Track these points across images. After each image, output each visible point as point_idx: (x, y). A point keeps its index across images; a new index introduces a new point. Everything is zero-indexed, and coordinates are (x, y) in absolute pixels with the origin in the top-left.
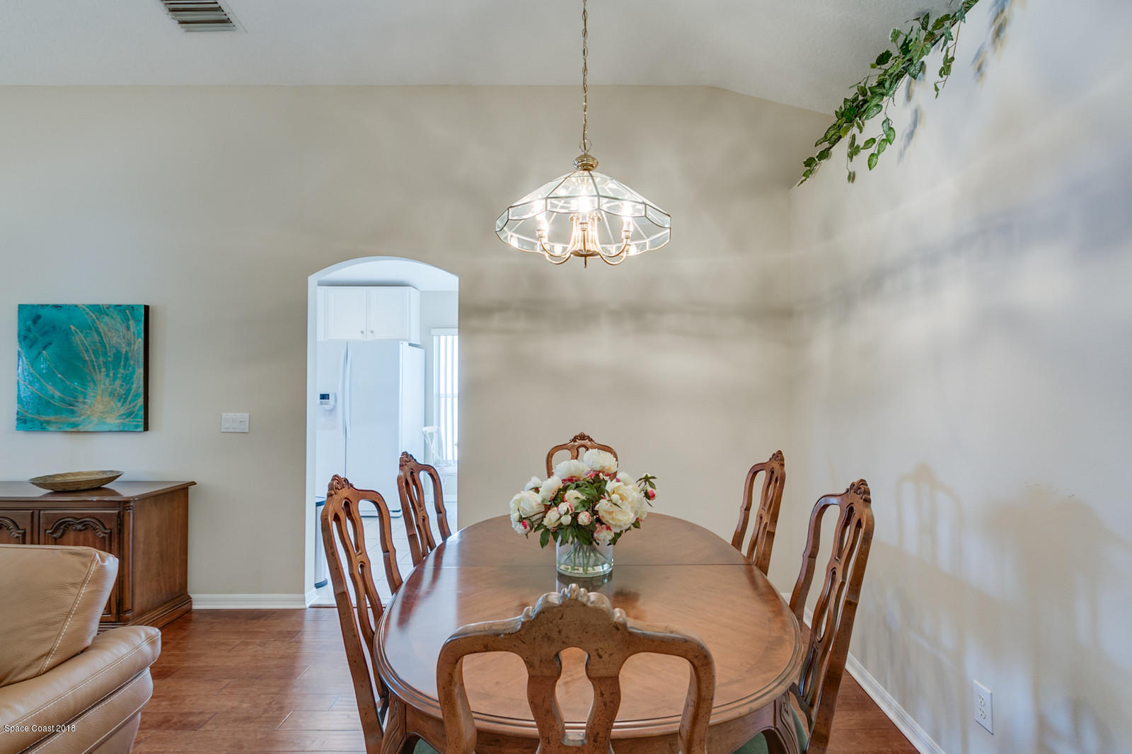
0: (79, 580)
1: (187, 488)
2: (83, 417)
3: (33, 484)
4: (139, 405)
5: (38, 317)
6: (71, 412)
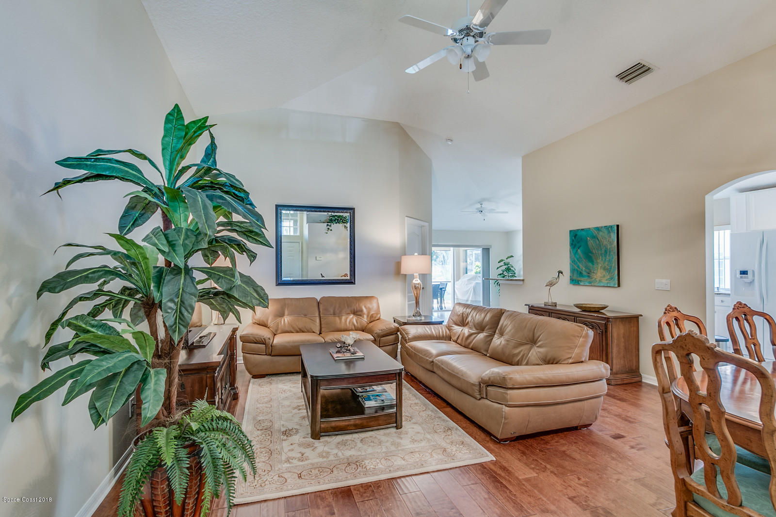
0: (580, 335)
1: (638, 317)
2: (593, 279)
3: (576, 306)
4: (615, 274)
5: (576, 235)
6: (589, 276)
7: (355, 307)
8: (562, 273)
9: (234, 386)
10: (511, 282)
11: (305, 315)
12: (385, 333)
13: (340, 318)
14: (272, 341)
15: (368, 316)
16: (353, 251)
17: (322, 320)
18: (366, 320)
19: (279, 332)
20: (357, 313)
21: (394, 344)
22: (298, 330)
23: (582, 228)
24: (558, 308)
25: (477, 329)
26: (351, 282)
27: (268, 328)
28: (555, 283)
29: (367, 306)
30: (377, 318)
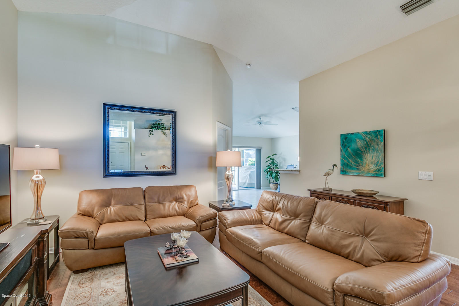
1: (403, 201)
2: (361, 171)
3: (353, 192)
4: (382, 167)
5: (347, 138)
6: (358, 169)
7: (177, 194)
8: (336, 166)
9: (43, 296)
10: (292, 172)
11: (132, 204)
12: (205, 219)
13: (164, 204)
14: (95, 234)
15: (188, 203)
16: (174, 148)
17: (147, 207)
18: (187, 206)
19: (105, 221)
20: (179, 200)
21: (213, 228)
22: (124, 218)
23: (352, 133)
24: (333, 192)
25: (291, 216)
26: (173, 173)
27: (94, 218)
28: (331, 174)
29: (187, 194)
30: (196, 204)
